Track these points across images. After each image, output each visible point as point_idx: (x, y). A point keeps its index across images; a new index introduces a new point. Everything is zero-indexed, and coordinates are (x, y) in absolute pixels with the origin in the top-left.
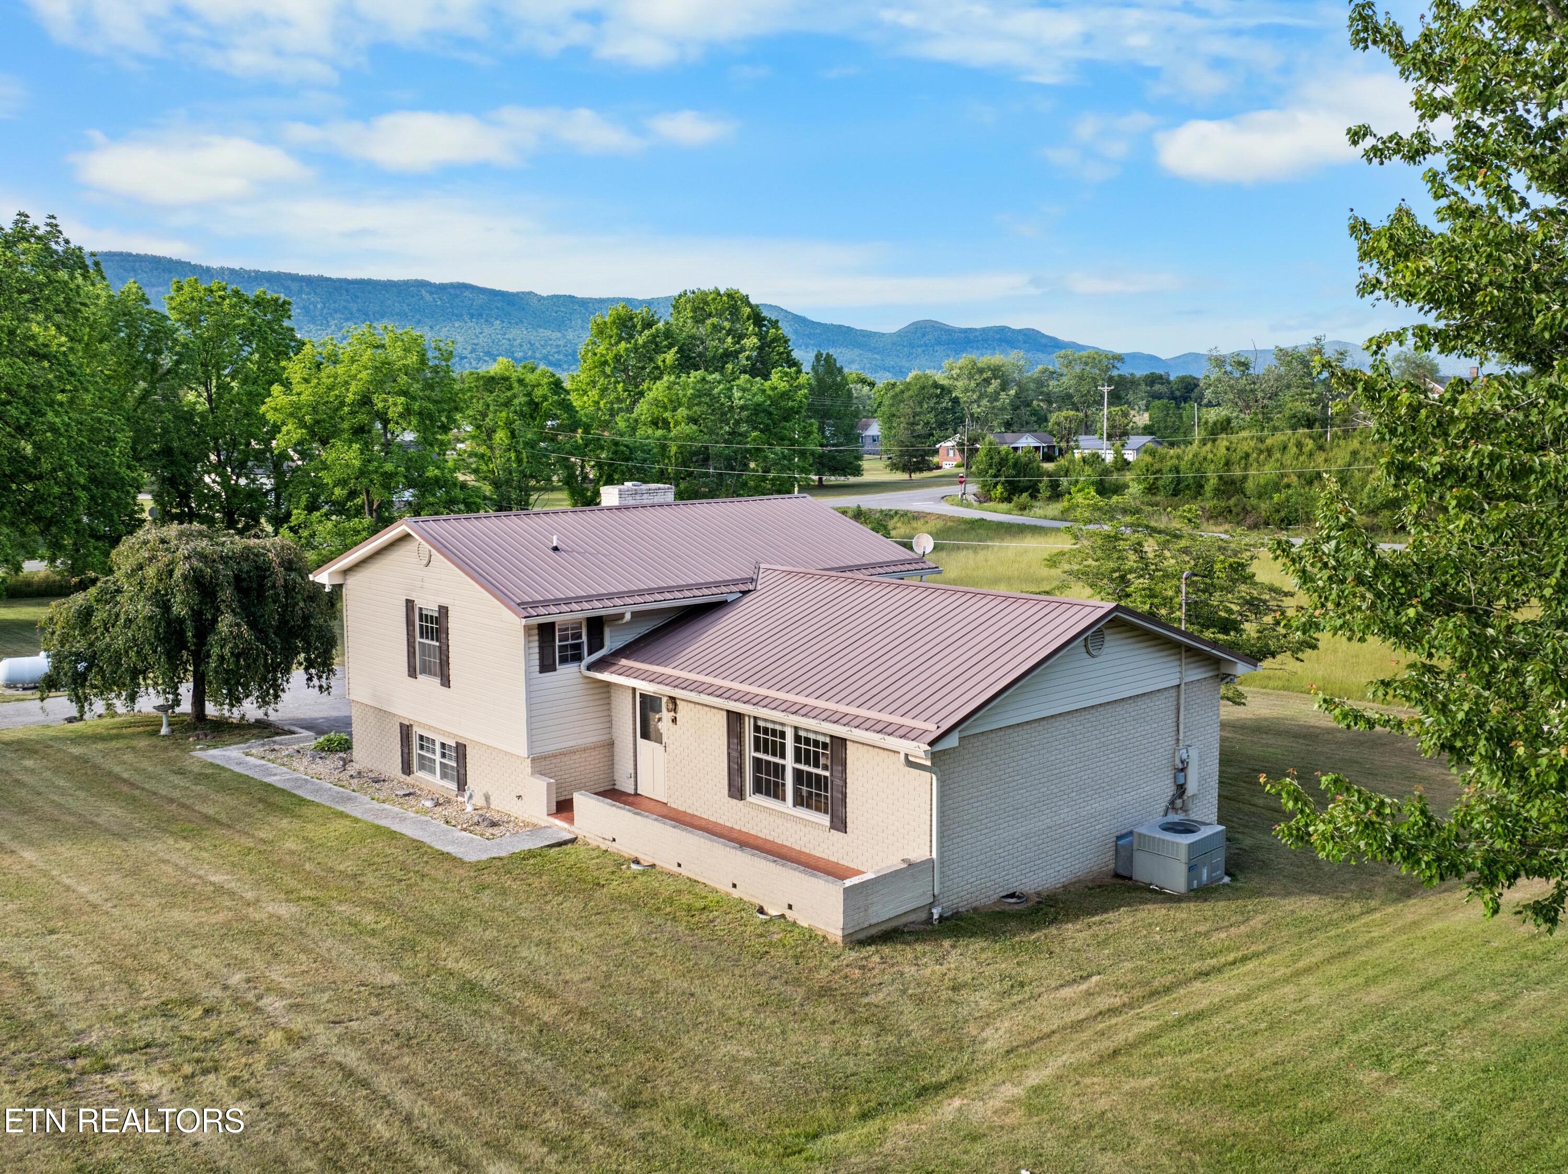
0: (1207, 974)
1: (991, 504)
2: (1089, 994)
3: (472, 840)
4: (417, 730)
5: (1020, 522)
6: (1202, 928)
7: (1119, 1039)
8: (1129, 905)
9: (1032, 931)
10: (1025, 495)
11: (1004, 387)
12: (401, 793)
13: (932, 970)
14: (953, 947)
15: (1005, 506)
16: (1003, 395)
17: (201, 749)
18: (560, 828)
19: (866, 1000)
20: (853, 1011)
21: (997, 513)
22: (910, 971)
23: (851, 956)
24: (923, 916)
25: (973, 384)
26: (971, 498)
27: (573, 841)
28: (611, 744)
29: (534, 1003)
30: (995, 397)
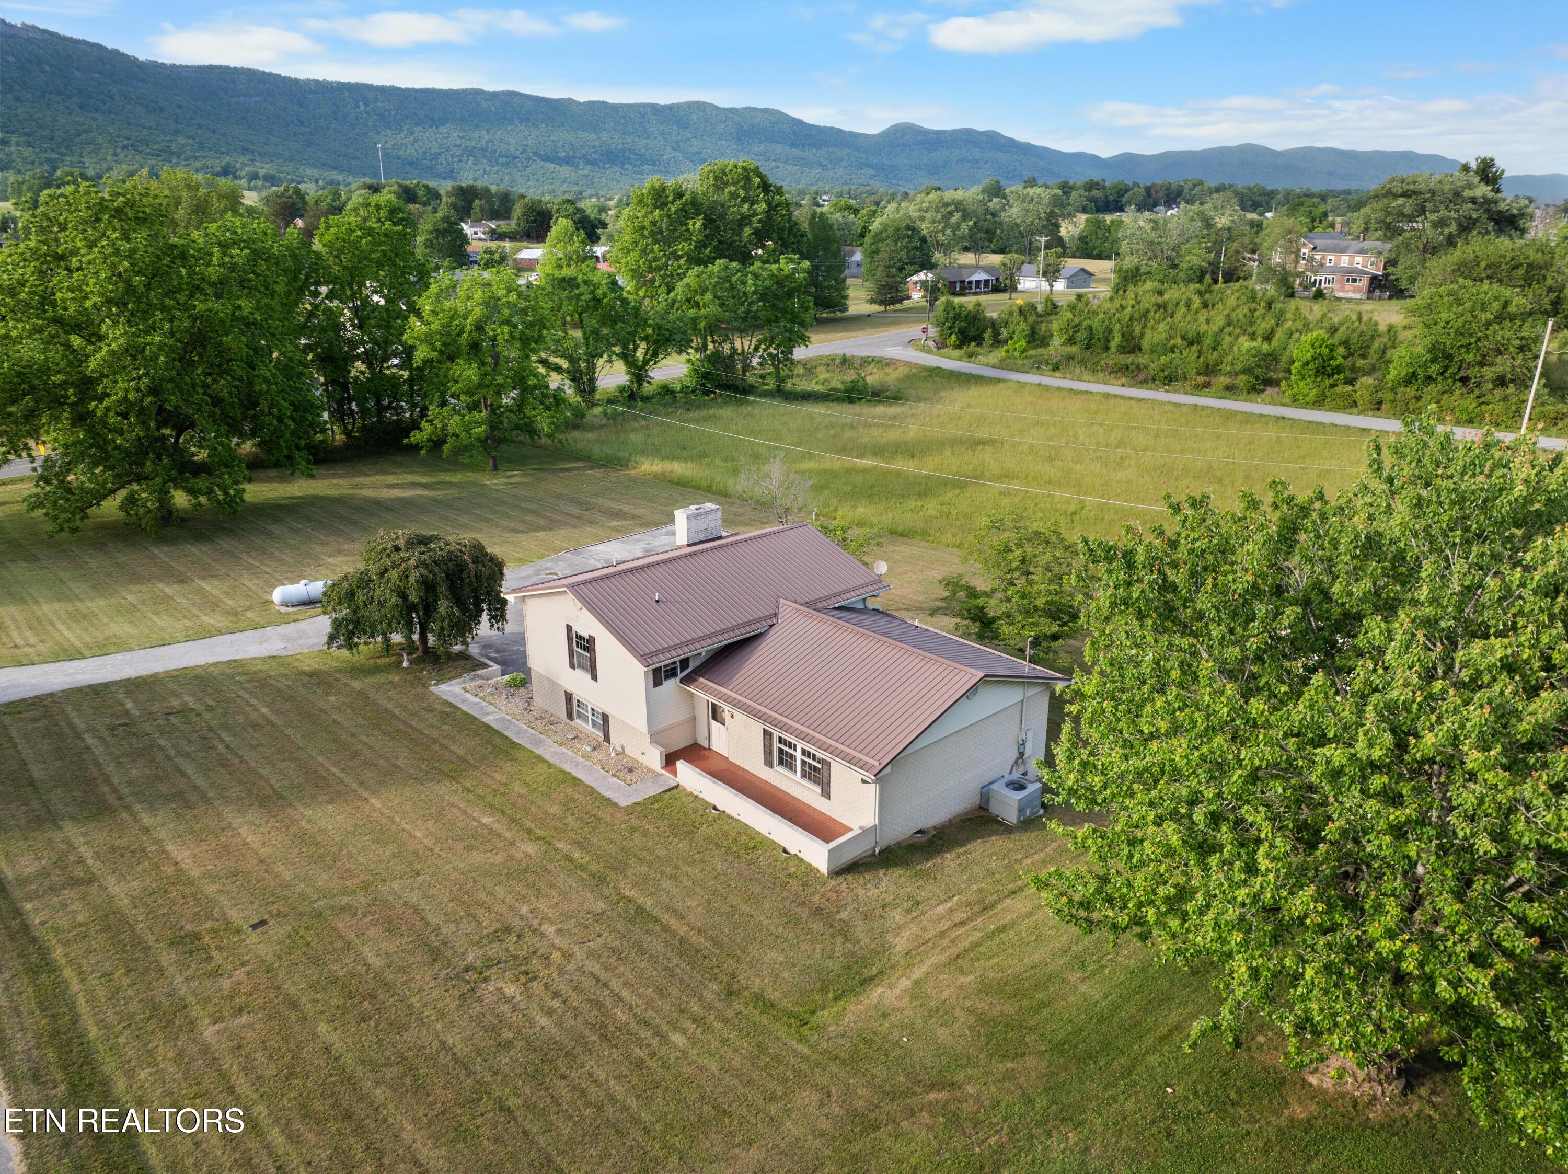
0: (1015, 893)
1: (946, 350)
2: (951, 910)
3: (620, 786)
4: (575, 697)
5: (967, 371)
6: (1019, 856)
7: (964, 944)
8: (983, 837)
9: (928, 860)
10: (973, 344)
11: (965, 218)
12: (570, 737)
13: (873, 892)
14: (885, 874)
15: (956, 353)
16: (964, 226)
17: (435, 685)
18: (669, 780)
19: (838, 917)
20: (832, 926)
21: (951, 362)
22: (861, 892)
23: (833, 882)
24: (870, 852)
25: (939, 217)
26: (931, 343)
27: (677, 787)
28: (694, 719)
29: (673, 923)
30: (957, 226)
